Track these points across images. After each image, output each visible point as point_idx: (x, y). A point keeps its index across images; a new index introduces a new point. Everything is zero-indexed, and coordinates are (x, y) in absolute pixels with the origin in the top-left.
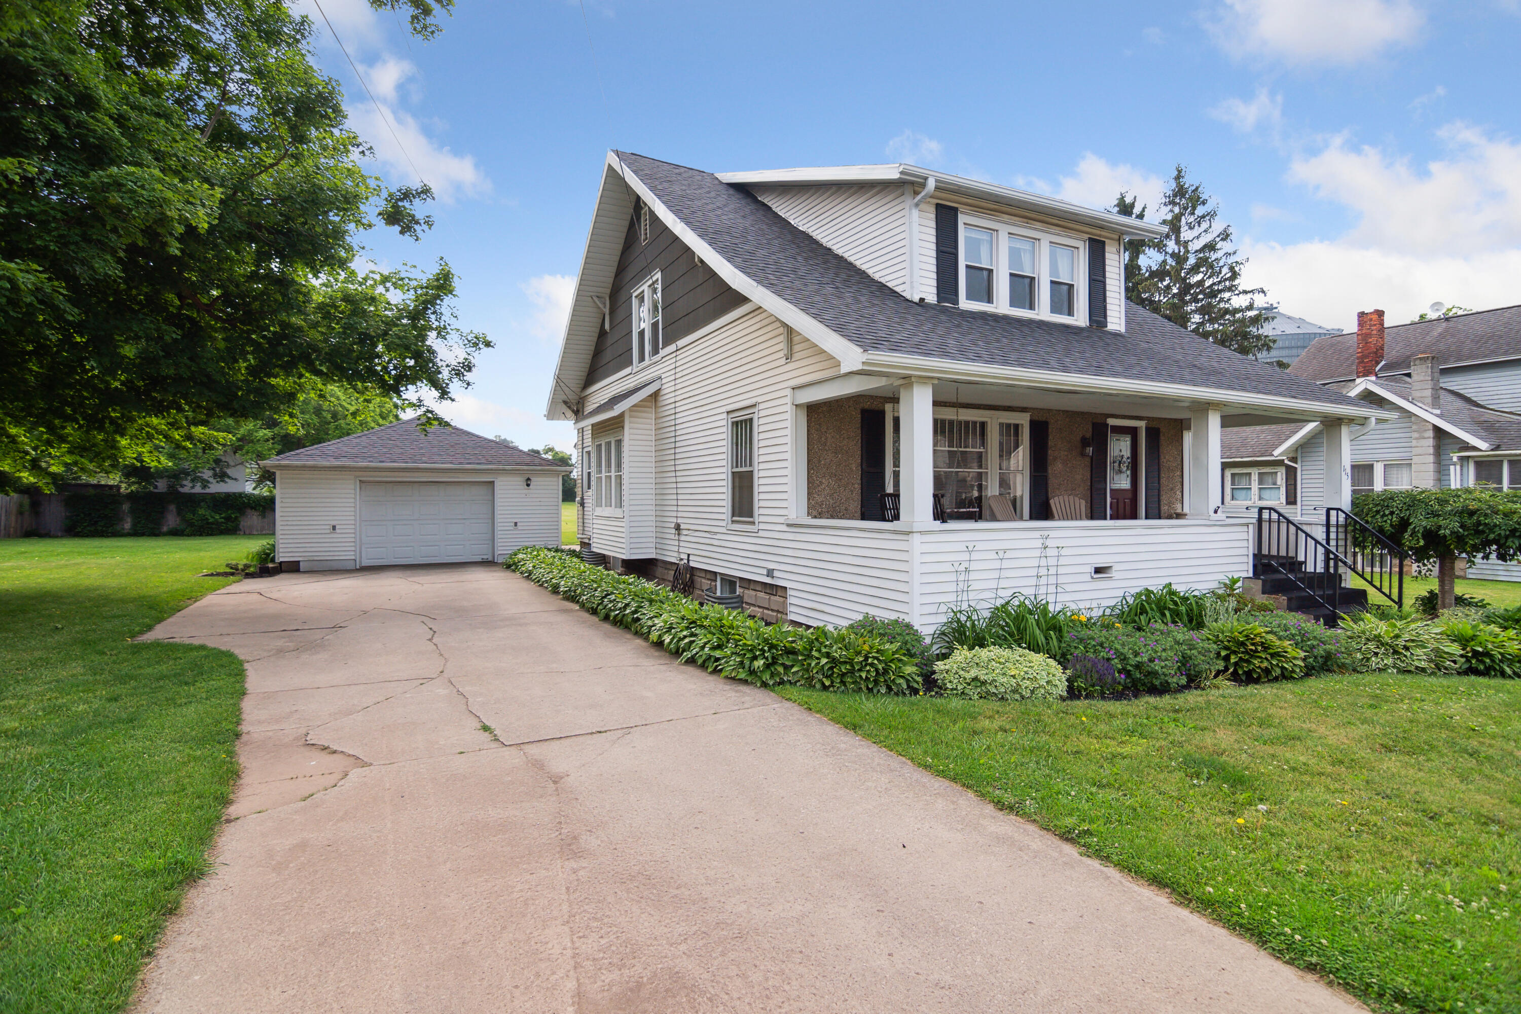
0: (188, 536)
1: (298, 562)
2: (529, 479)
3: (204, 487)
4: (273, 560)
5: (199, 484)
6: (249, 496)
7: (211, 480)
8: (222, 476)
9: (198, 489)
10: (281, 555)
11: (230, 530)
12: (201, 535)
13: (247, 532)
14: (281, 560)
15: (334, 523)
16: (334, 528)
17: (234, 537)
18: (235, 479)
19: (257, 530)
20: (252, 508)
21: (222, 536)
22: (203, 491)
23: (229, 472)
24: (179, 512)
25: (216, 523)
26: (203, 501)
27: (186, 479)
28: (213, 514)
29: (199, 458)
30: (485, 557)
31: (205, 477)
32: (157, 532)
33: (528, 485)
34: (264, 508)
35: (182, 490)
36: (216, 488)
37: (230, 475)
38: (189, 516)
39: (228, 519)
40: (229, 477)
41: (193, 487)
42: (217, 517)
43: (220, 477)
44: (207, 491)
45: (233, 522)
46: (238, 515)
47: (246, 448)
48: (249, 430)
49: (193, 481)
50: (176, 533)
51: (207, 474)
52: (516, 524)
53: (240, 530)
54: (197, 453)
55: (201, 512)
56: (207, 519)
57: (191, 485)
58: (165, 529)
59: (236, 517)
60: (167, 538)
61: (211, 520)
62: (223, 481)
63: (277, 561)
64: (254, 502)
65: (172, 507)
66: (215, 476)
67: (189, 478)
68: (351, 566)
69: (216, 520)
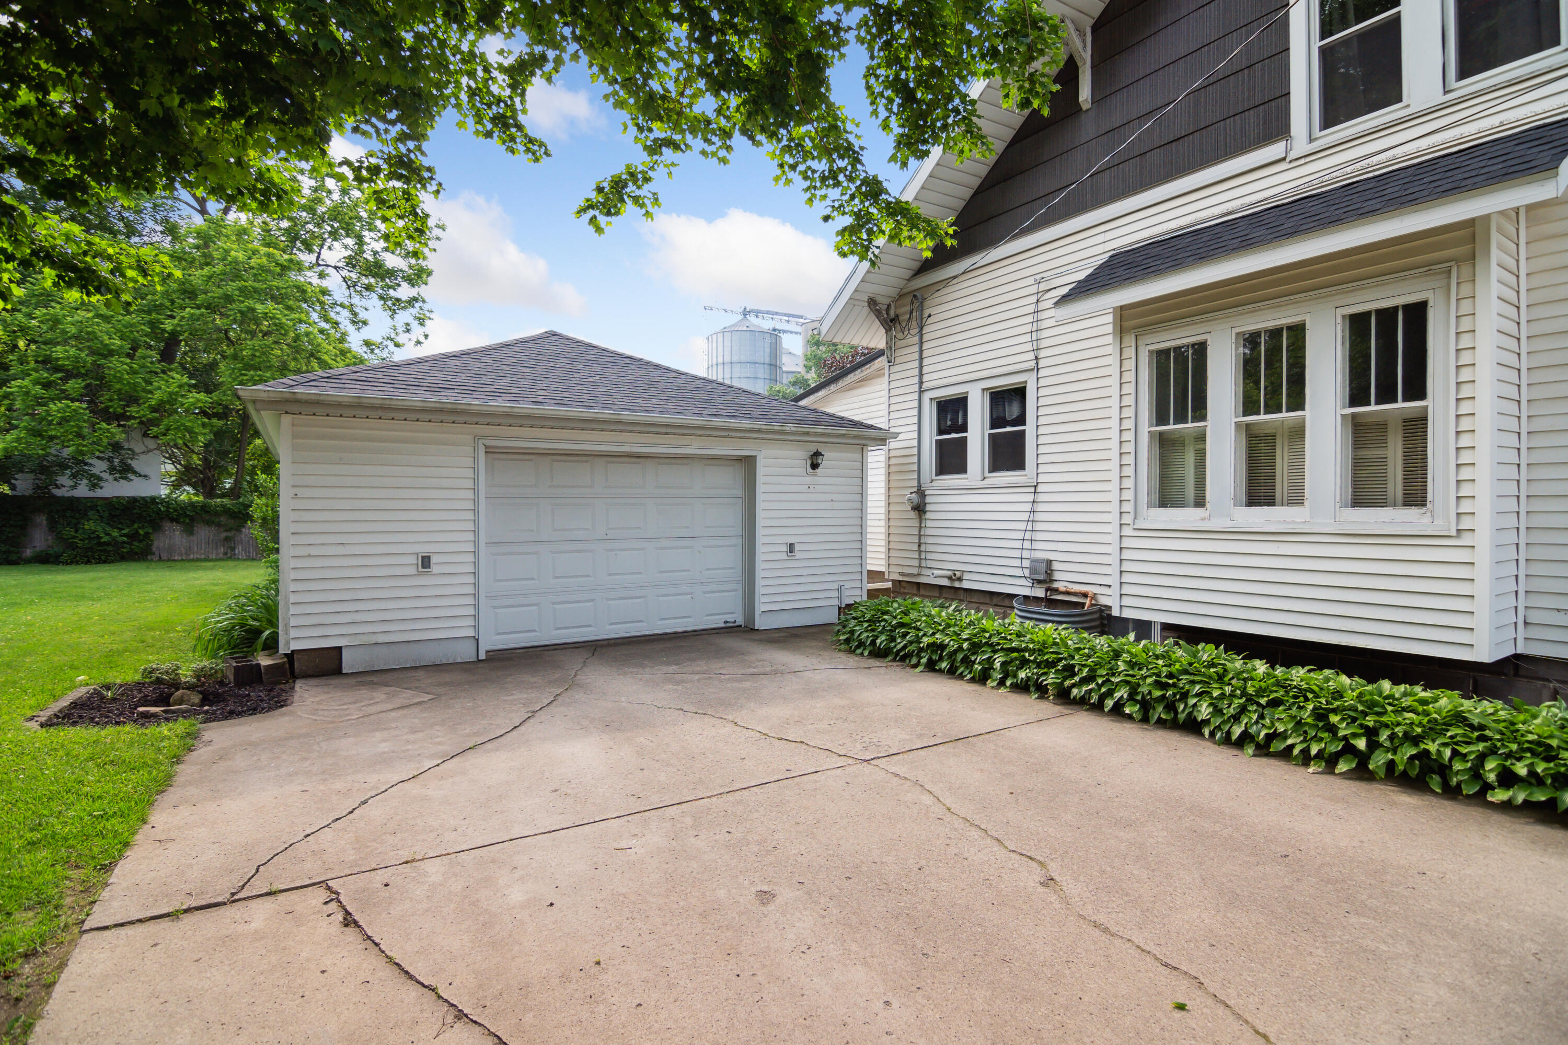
0: (66, 563)
1: (339, 649)
2: (817, 454)
3: (94, 486)
4: (271, 645)
5: (85, 481)
6: (166, 502)
7: (105, 476)
8: (124, 471)
9: (83, 491)
10: (293, 633)
11: (137, 553)
12: (88, 562)
13: (164, 556)
14: (295, 646)
15: (424, 550)
16: (426, 562)
17: (144, 565)
18: (145, 476)
19: (181, 554)
20: (172, 520)
21: (124, 565)
22: (91, 494)
23: (135, 464)
24: (53, 526)
25: (114, 543)
26: (92, 508)
27: (63, 474)
28: (108, 529)
29: (83, 438)
30: (730, 618)
31: (95, 471)
32: (14, 557)
33: (815, 466)
34: (192, 519)
35: (58, 493)
36: (114, 489)
37: (137, 469)
38: (69, 532)
39: (133, 536)
40: (135, 473)
41: (74, 487)
42: (115, 533)
43: (120, 472)
44: (99, 493)
45: (140, 541)
46: (150, 531)
47: (165, 422)
48: (170, 394)
49: (74, 476)
50: (46, 559)
51: (99, 467)
52: (792, 547)
53: (153, 554)
54: (80, 428)
55: (89, 525)
56: (98, 537)
57: (71, 483)
58: (28, 553)
59: (147, 534)
60: (28, 568)
61: (105, 539)
62: (126, 478)
63: (283, 650)
64: (175, 510)
65: (42, 519)
66: (112, 470)
67: (68, 472)
68: (466, 653)
69: (114, 539)
